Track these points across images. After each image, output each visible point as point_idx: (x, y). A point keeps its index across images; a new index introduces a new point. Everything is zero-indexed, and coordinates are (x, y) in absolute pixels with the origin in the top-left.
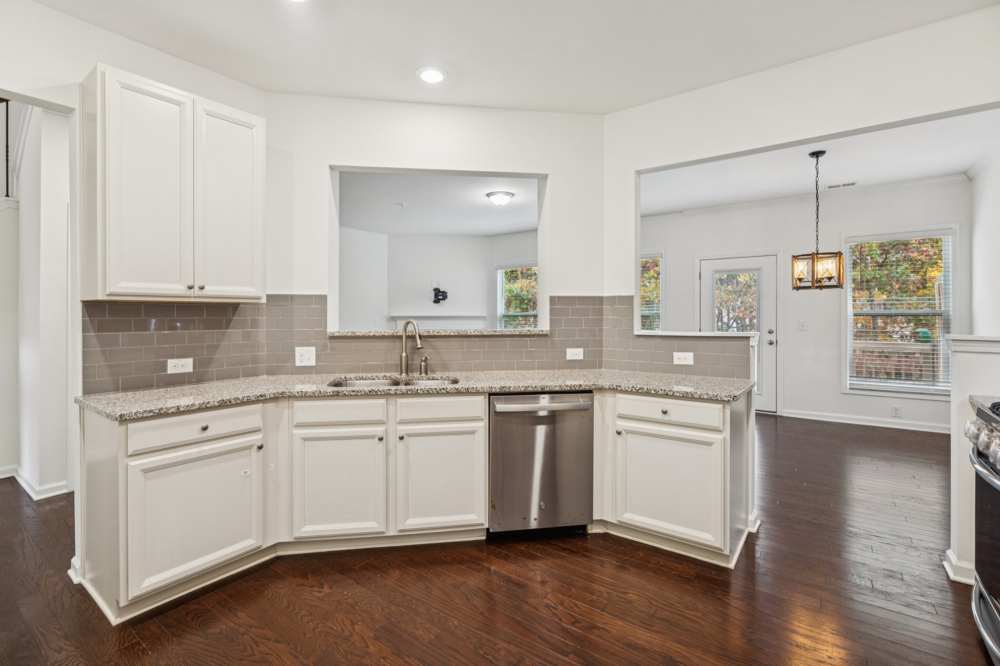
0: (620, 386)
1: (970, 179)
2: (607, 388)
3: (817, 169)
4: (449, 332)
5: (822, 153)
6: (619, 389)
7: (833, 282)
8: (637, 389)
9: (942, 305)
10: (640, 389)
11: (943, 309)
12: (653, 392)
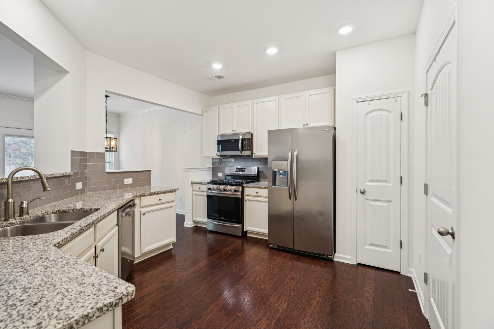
0: (144, 194)
1: (119, 116)
2: (139, 195)
3: (106, 102)
4: (30, 177)
5: (108, 96)
6: (144, 195)
7: (114, 149)
8: (151, 193)
9: (110, 158)
10: (152, 193)
11: (110, 160)
12: (156, 193)
